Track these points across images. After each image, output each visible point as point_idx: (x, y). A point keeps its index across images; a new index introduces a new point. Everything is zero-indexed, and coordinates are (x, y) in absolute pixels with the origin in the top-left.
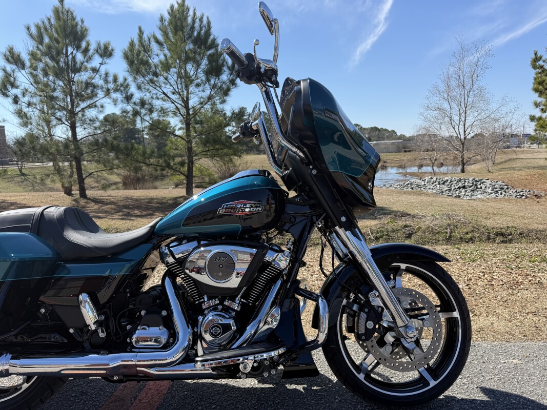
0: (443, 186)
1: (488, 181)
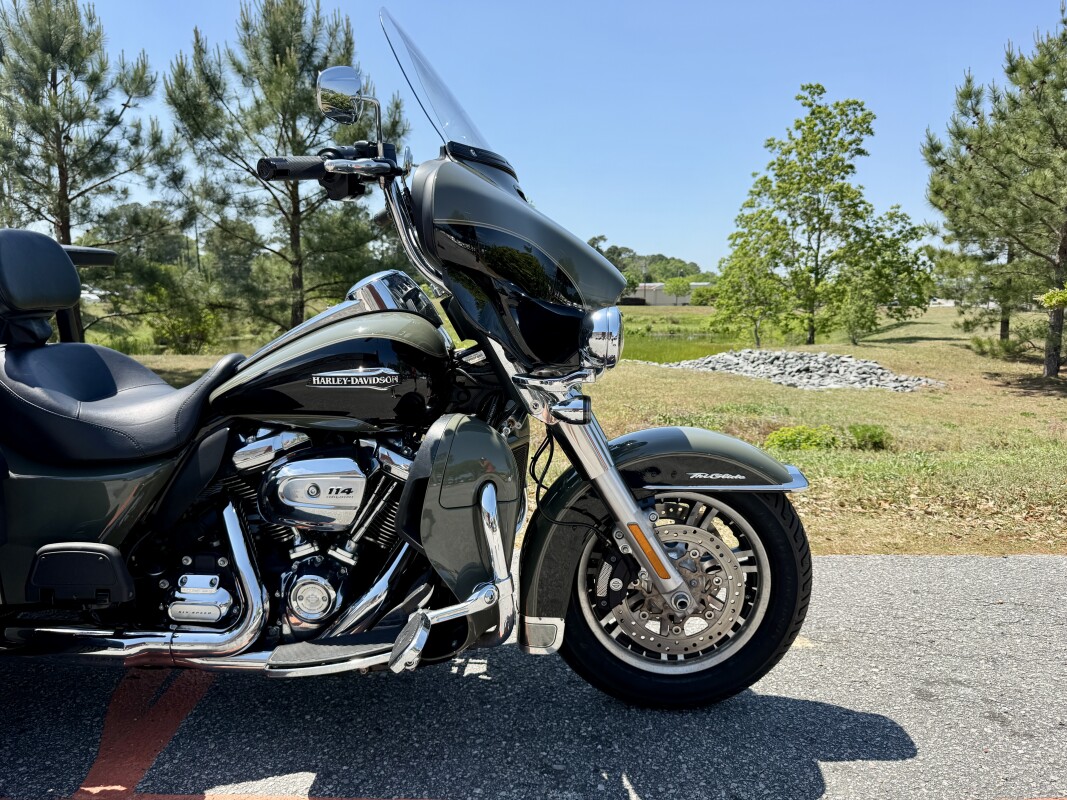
0: (771, 366)
1: (851, 361)
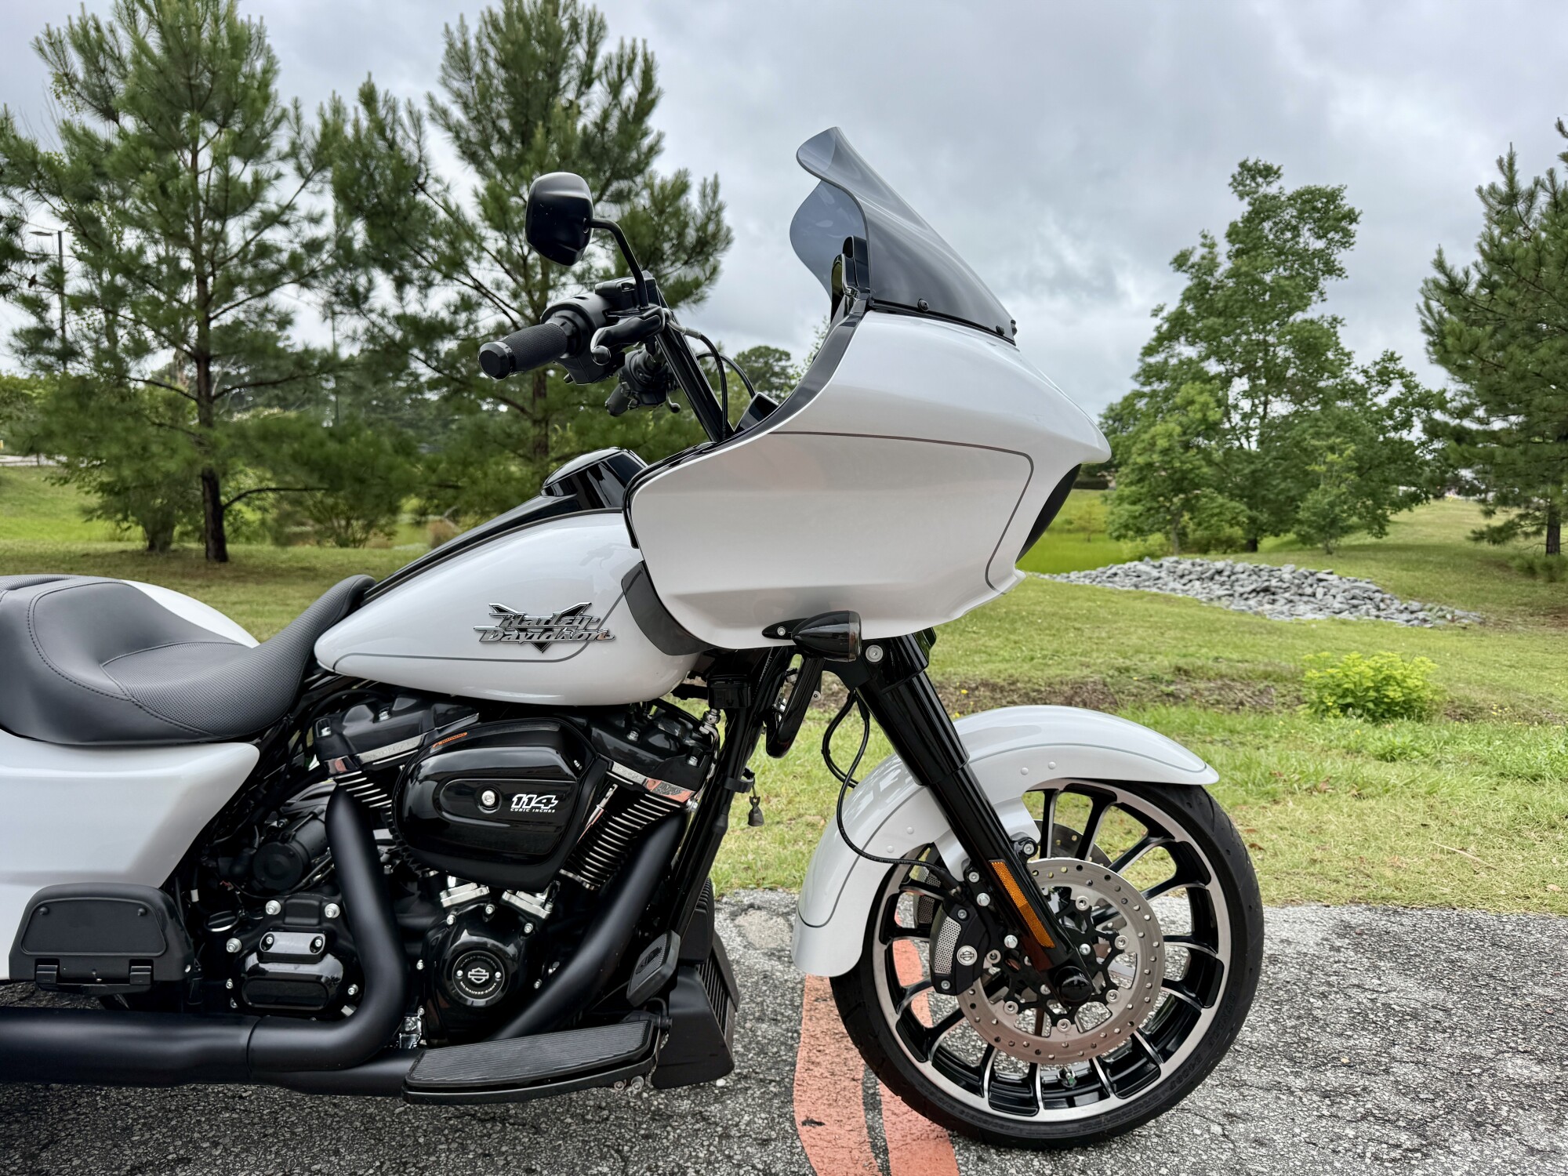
1: (1333, 579)
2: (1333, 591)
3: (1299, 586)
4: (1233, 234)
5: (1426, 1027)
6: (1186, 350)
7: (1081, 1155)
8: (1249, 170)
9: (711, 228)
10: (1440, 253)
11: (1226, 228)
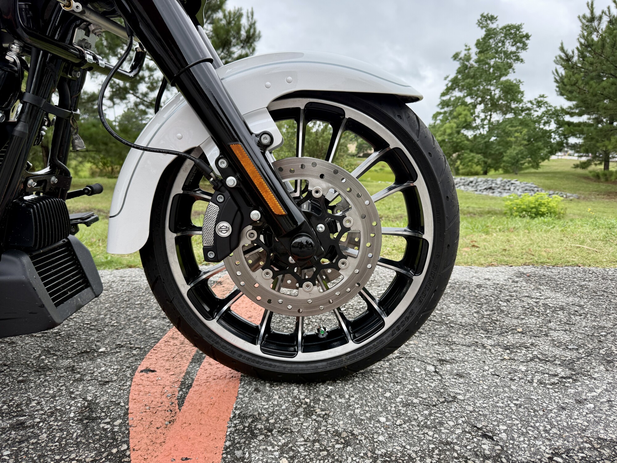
0: (468, 187)
1: (518, 183)
2: (518, 188)
3: (504, 186)
4: (478, 44)
5: (569, 314)
6: (457, 93)
7: (331, 385)
8: (484, 17)
9: (252, 31)
10: (562, 44)
11: (475, 42)
